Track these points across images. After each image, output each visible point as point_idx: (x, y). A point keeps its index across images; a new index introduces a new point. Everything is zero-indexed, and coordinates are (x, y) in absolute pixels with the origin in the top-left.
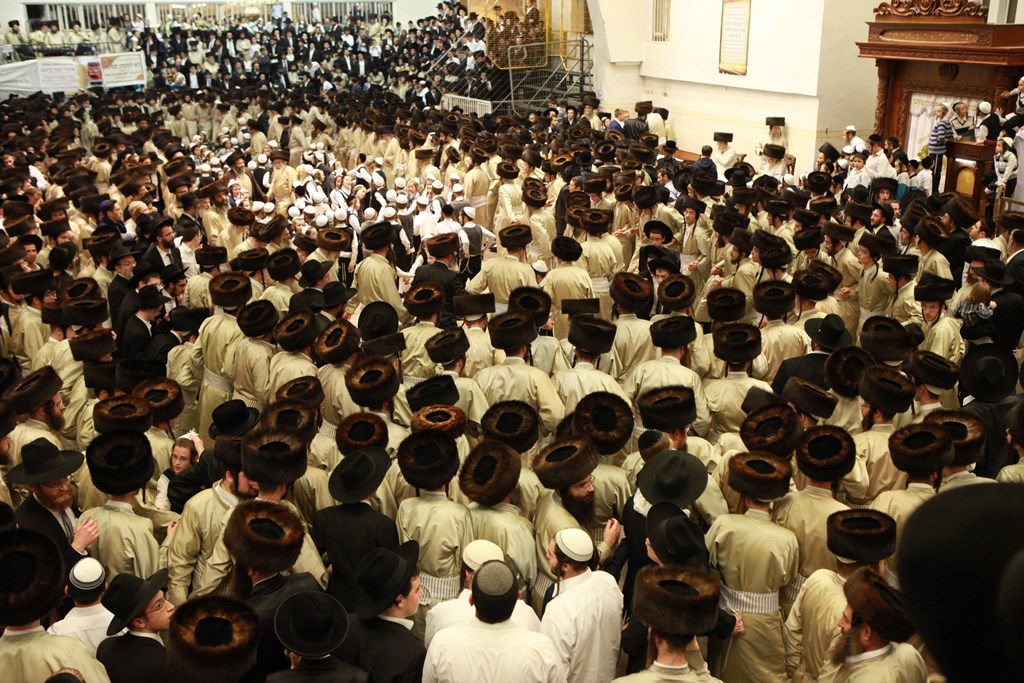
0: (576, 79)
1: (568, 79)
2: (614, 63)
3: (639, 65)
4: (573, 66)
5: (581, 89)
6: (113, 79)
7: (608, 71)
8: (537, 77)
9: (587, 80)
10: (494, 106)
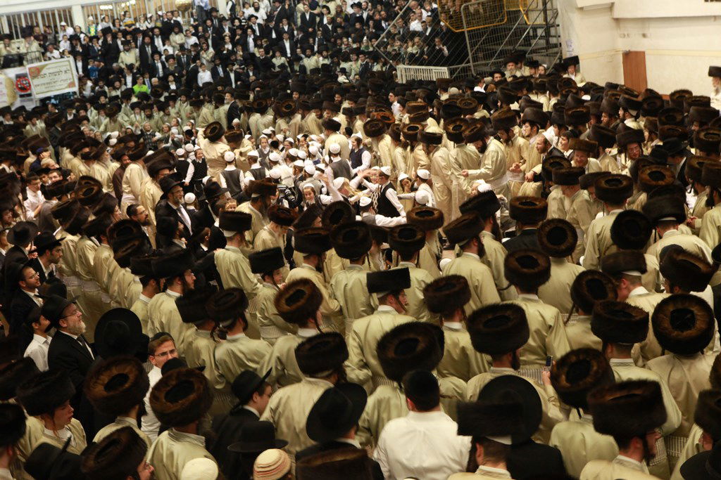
0: (540, 32)
1: (531, 34)
2: (581, 9)
3: (611, 7)
4: (536, 19)
5: (548, 42)
6: (43, 88)
7: (576, 18)
8: (496, 35)
9: (553, 31)
10: (451, 72)
